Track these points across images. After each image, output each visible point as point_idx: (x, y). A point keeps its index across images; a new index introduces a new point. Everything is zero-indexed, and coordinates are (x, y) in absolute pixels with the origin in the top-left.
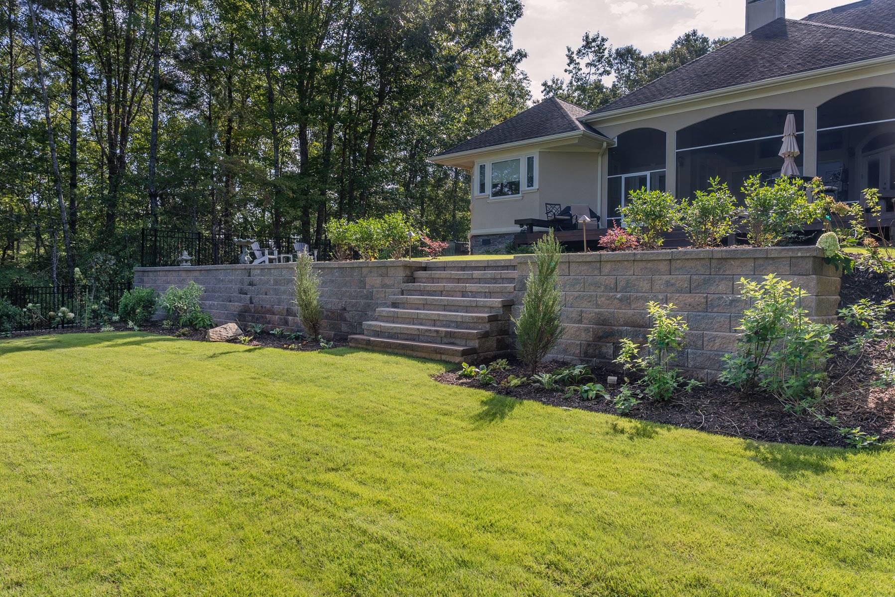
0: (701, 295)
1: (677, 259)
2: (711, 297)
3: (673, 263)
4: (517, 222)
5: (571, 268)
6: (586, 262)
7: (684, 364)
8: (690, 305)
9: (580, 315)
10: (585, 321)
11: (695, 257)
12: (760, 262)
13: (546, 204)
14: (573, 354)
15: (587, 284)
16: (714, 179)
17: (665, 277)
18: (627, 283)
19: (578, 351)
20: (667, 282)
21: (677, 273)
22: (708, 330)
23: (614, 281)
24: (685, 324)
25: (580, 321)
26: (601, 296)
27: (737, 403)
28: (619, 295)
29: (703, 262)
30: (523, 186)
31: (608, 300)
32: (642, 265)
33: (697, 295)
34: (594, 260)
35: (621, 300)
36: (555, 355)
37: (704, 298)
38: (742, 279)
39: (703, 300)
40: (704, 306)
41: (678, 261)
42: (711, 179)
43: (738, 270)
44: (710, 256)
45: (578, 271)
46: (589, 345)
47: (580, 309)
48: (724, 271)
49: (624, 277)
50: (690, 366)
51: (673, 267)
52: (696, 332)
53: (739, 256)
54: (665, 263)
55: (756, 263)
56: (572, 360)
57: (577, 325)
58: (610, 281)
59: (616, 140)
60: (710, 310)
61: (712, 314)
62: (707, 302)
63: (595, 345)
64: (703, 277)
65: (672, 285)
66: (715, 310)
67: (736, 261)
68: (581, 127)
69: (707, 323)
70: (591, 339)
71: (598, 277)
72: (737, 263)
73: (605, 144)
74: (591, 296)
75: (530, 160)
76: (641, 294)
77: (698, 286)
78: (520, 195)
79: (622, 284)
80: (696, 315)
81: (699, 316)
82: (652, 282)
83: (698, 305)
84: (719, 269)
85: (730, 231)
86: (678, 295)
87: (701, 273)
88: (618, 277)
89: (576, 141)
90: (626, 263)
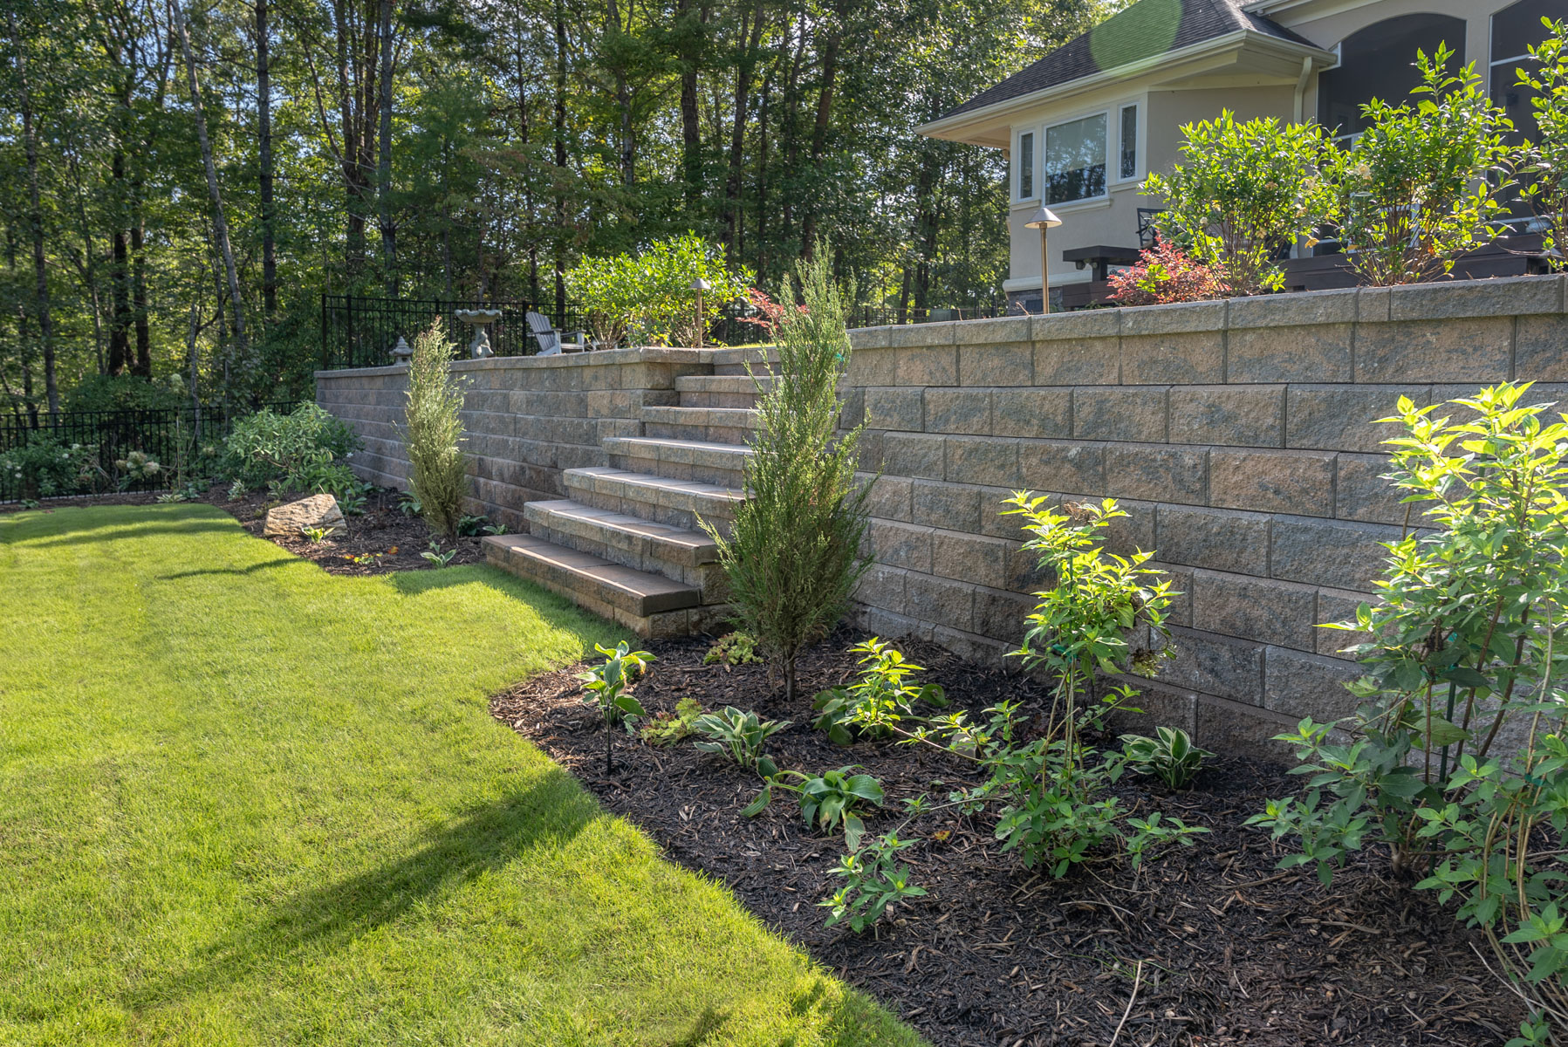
0: (1314, 455)
1: (1245, 330)
2: (1348, 464)
3: (1234, 342)
4: (1069, 256)
5: (962, 364)
6: (997, 346)
7: (1251, 692)
8: (1277, 492)
9: (977, 508)
10: (988, 527)
11: (1299, 320)
12: (1536, 331)
13: (1139, 210)
14: (956, 625)
15: (997, 413)
16: (1430, 53)
17: (1204, 392)
18: (1100, 412)
19: (967, 617)
20: (1213, 409)
21: (1246, 378)
22: (1336, 583)
23: (1063, 404)
24: (1164, 579)
25: (976, 527)
26: (1031, 452)
27: (1339, 930)
28: (1074, 451)
29: (1329, 337)
30: (1113, 177)
31: (1047, 463)
32: (1143, 351)
33: (1304, 455)
34: (1013, 338)
35: (1079, 465)
36: (915, 622)
37: (1325, 467)
38: (1404, 403)
39: (1320, 476)
40: (1323, 495)
41: (1249, 337)
42: (1420, 54)
43: (1454, 367)
44: (1350, 316)
45: (979, 375)
46: (994, 600)
47: (976, 489)
48: (1400, 370)
49: (1090, 390)
50: (1270, 705)
51: (1232, 359)
52: (1291, 587)
53: (1450, 310)
54: (1208, 344)
55: (1521, 337)
56: (952, 640)
57: (967, 537)
58: (1053, 402)
59: (1338, 52)
60: (1342, 513)
61: (1349, 527)
62: (1333, 481)
63: (1009, 602)
64: (1324, 391)
65: (1227, 419)
66: (1361, 512)
67: (1444, 331)
68: (1245, 23)
69: (1331, 560)
70: (1001, 582)
71: (1025, 392)
72: (1449, 337)
73: (1308, 63)
74: (1004, 450)
75: (1129, 114)
76: (1133, 448)
77: (1308, 425)
78: (1106, 196)
79: (1085, 413)
80: (1296, 530)
81: (1306, 530)
82: (1168, 406)
83: (1305, 491)
84: (1383, 360)
85: (1492, 234)
86: (1243, 453)
87: (1322, 376)
88: (1077, 391)
89: (1232, 60)
90: (1098, 346)
